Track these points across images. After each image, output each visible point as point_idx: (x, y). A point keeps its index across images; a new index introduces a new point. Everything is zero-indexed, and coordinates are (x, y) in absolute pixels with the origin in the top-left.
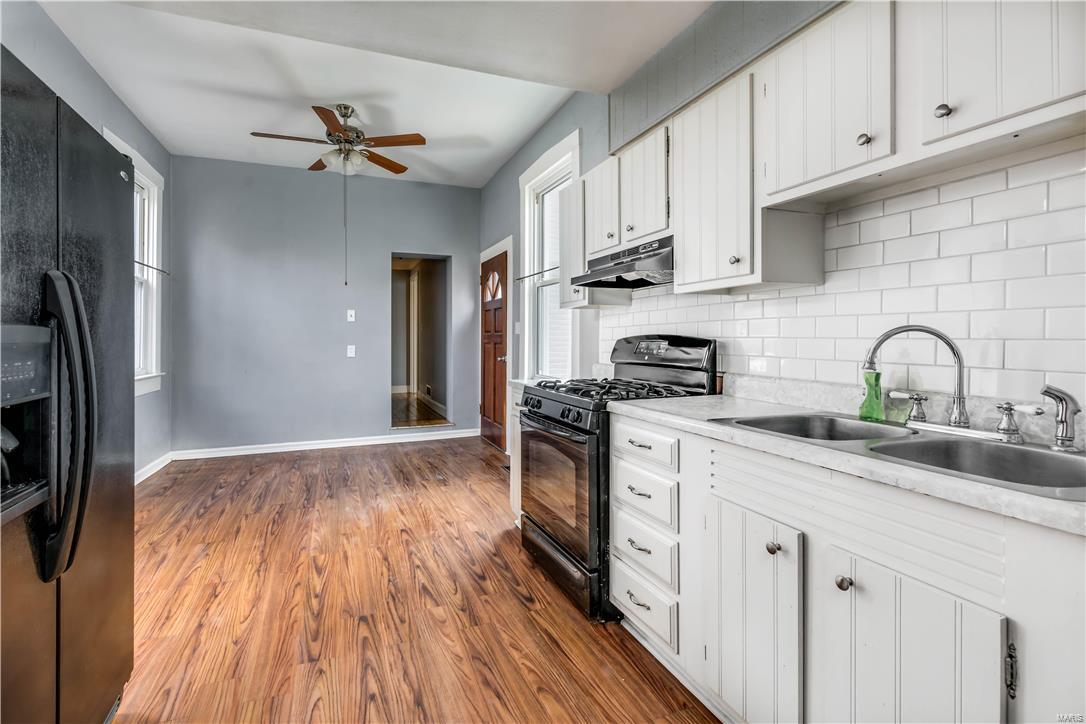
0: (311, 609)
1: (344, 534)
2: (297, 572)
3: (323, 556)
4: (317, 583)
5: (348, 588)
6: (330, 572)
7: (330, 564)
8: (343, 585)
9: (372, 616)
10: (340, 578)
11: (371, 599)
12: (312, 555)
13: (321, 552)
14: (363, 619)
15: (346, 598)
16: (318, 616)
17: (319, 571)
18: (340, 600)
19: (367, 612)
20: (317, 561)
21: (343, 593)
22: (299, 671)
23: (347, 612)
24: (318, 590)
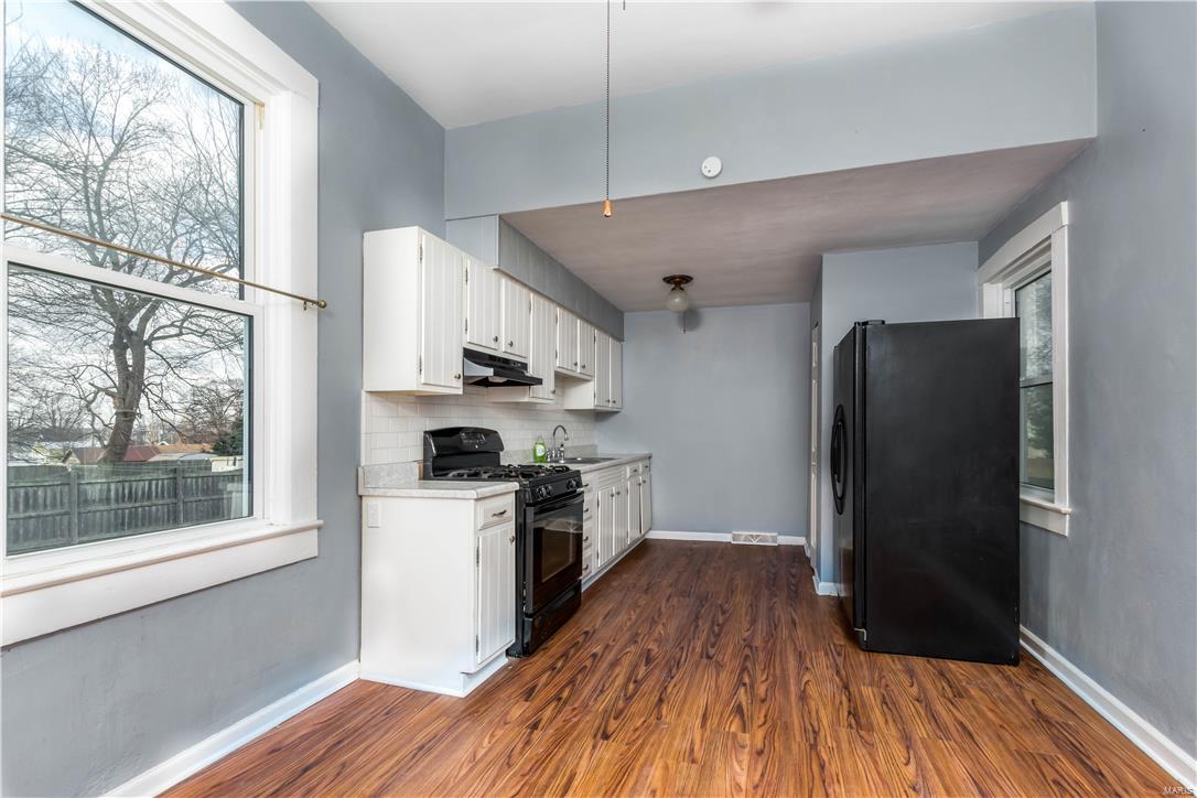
0: (750, 676)
1: (693, 761)
2: (765, 716)
3: (733, 729)
4: (742, 696)
5: (713, 684)
6: (728, 705)
7: (726, 715)
8: (717, 687)
9: (702, 657)
10: (718, 694)
11: (697, 668)
12: (747, 736)
13: (735, 736)
14: (709, 657)
15: (718, 675)
16: (744, 669)
17: (739, 710)
18: (723, 675)
19: (705, 661)
20: (740, 723)
21: (720, 680)
22: (758, 642)
23: (719, 666)
24: (742, 690)
